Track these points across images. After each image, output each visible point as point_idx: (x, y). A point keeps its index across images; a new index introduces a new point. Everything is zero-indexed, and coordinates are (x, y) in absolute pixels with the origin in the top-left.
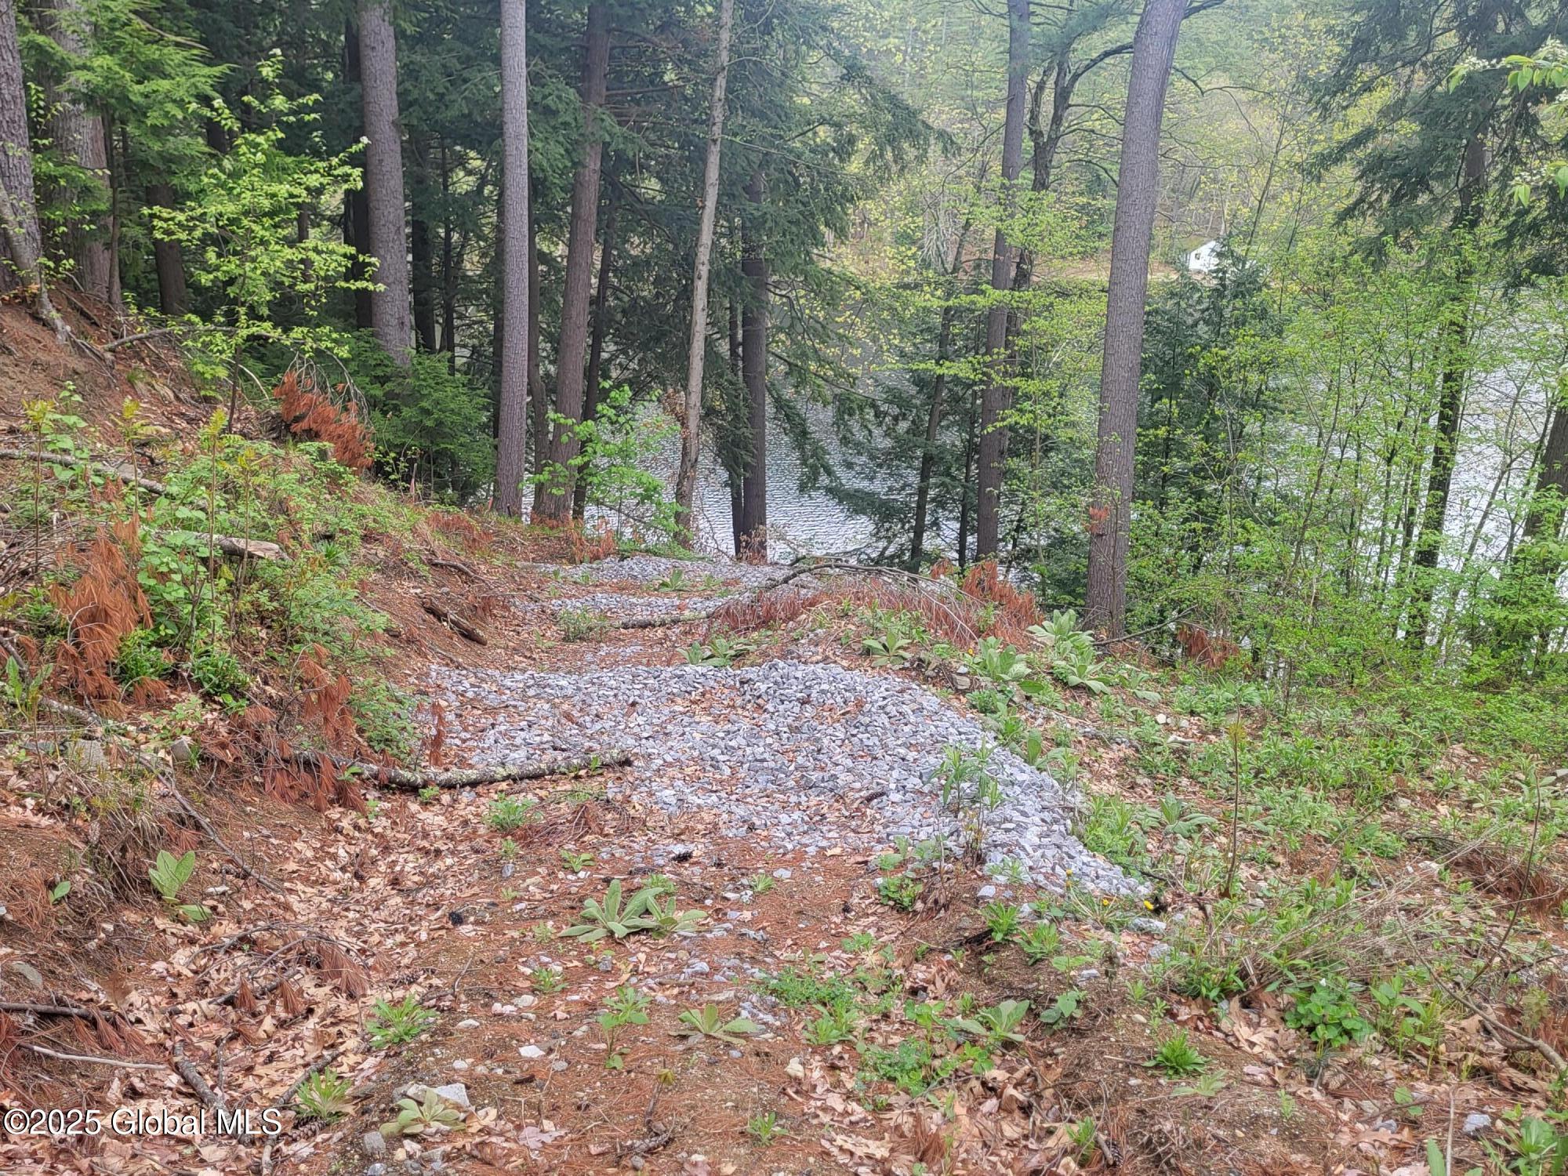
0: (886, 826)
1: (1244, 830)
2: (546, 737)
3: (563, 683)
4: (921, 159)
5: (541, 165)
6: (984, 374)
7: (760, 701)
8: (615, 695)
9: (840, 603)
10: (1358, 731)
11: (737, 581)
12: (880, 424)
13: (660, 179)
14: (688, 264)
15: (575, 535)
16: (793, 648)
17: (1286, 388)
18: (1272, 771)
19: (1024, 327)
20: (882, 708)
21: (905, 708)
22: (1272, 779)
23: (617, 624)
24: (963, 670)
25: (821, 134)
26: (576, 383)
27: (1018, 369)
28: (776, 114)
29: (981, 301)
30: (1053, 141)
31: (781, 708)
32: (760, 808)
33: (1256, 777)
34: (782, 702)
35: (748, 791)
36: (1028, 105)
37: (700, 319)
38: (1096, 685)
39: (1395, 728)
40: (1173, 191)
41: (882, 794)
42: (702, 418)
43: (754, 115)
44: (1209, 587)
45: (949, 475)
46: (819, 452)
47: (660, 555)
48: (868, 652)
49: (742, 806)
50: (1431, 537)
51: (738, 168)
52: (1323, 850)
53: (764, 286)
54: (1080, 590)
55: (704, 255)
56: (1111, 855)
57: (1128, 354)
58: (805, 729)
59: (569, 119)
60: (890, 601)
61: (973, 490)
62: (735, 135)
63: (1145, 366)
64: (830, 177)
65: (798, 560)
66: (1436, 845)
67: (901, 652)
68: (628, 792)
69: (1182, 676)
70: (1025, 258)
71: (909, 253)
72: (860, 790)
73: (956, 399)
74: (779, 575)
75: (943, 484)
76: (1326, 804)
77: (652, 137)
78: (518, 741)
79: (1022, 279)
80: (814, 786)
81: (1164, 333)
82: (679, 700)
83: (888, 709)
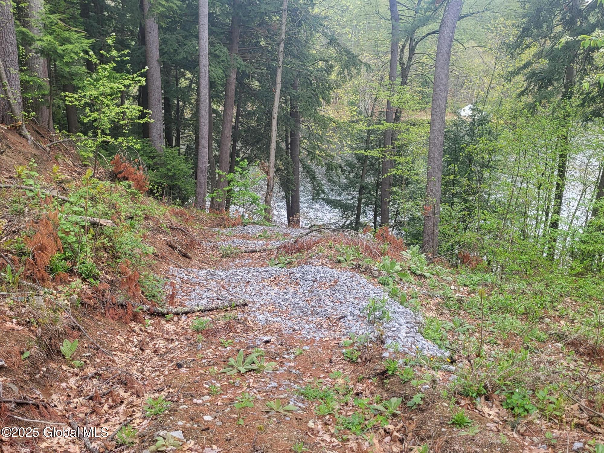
0: (346, 329)
1: (485, 331)
2: (215, 295)
3: (221, 274)
4: (358, 74)
5: (213, 76)
6: (383, 155)
7: (297, 281)
8: (241, 279)
9: (328, 243)
10: (529, 292)
11: (288, 234)
12: (343, 174)
13: (259, 81)
14: (270, 113)
15: (226, 217)
16: (310, 260)
17: (499, 160)
18: (496, 308)
19: (399, 137)
20: (345, 283)
21: (353, 284)
22: (496, 311)
23: (242, 251)
24: (376, 268)
25: (320, 64)
26: (227, 159)
27: (396, 153)
28: (303, 57)
29: (381, 127)
30: (409, 67)
31: (306, 283)
32: (297, 322)
33: (490, 310)
34: (306, 281)
35: (292, 316)
36: (399, 53)
37: (274, 134)
38: (427, 274)
39: (544, 291)
40: (455, 85)
41: (345, 317)
42: (275, 172)
43: (294, 57)
44: (470, 236)
45: (370, 193)
46: (320, 185)
47: (259, 225)
48: (339, 262)
49: (290, 321)
50: (555, 217)
51: (289, 77)
52: (516, 338)
53: (298, 121)
54: (421, 238)
55: (276, 110)
56: (434, 340)
57: (438, 148)
58: (315, 292)
59: (224, 59)
60: (347, 242)
61: (379, 199)
62: (288, 65)
63: (445, 152)
64: (324, 80)
65: (312, 226)
66: (560, 337)
67: (352, 262)
68: (246, 316)
69: (461, 271)
70: (398, 111)
71: (354, 109)
72: (336, 315)
73: (372, 165)
74: (305, 232)
75: (368, 197)
76: (517, 321)
77: (256, 65)
78: (204, 296)
79: (397, 119)
80: (318, 314)
81: (452, 139)
82: (266, 280)
83: (347, 284)
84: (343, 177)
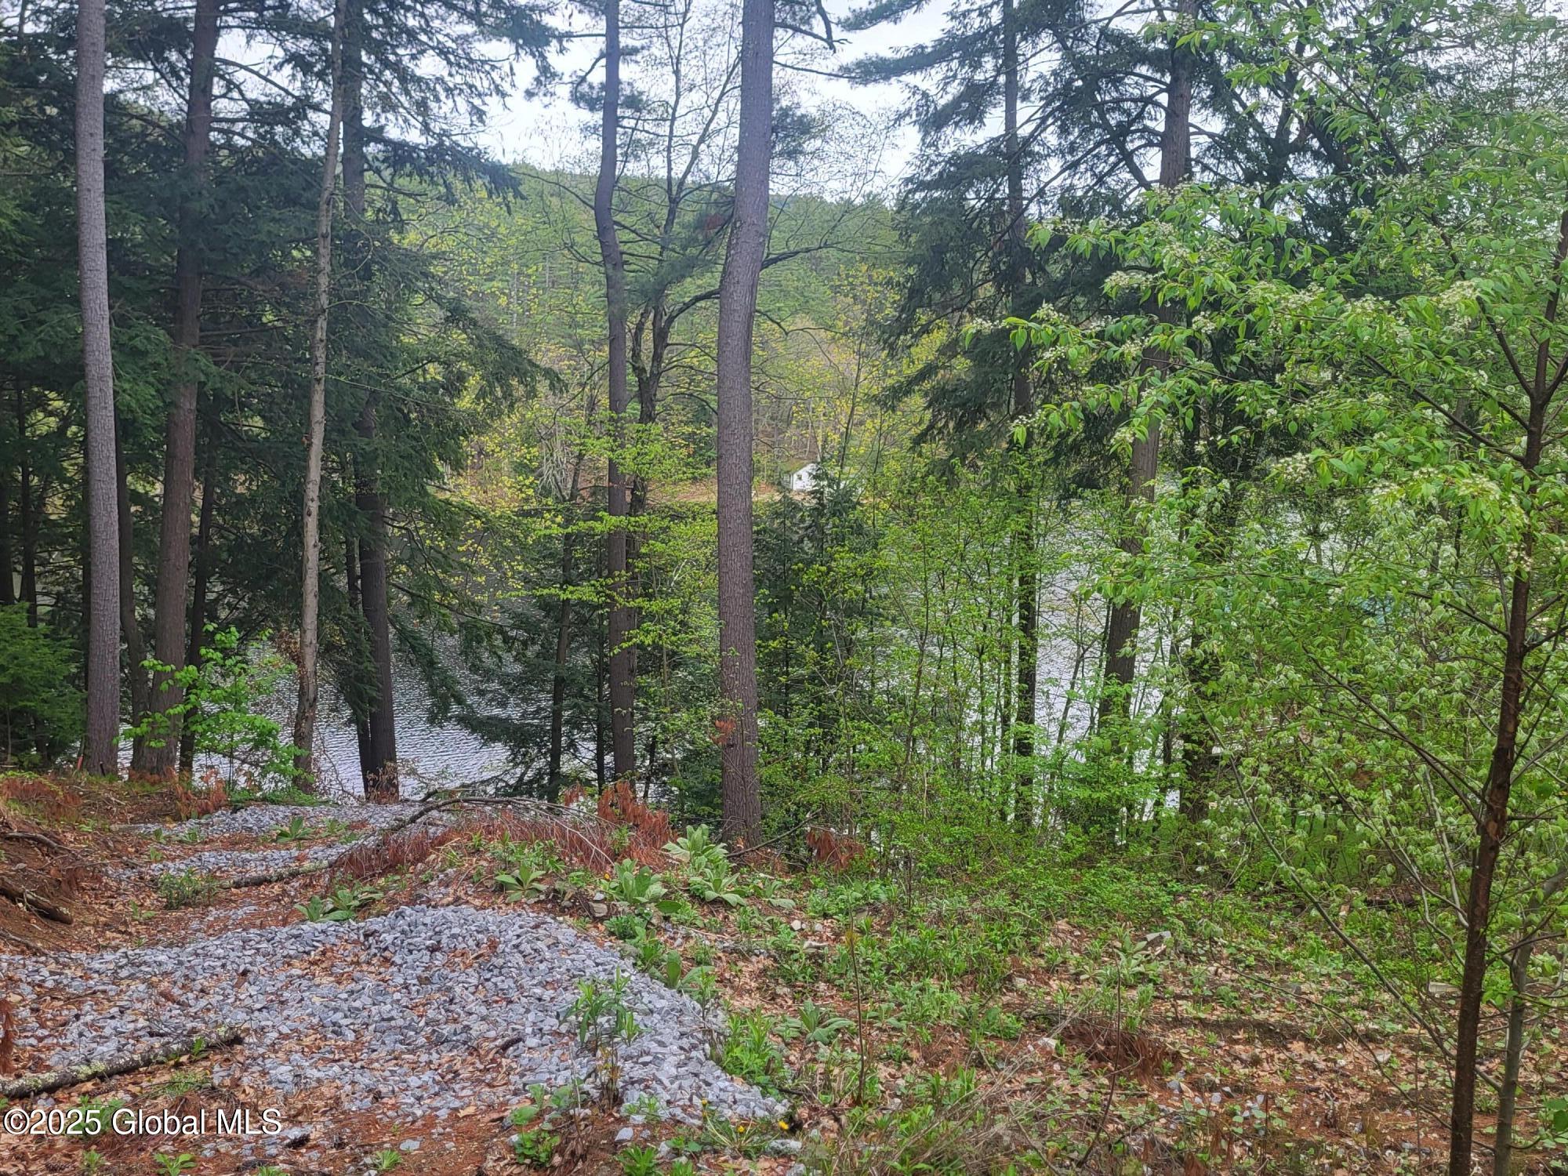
0: (522, 1076)
1: (880, 1029)
2: (142, 1023)
3: (162, 958)
4: (532, 394)
5: (129, 406)
6: (608, 596)
7: (387, 954)
8: (223, 966)
9: (470, 839)
10: (975, 917)
11: (363, 823)
12: (509, 650)
13: (263, 417)
14: (298, 499)
15: (180, 790)
16: (422, 891)
17: (886, 597)
18: (901, 966)
19: (643, 550)
20: (516, 946)
21: (539, 945)
22: (902, 973)
23: (227, 883)
24: (599, 896)
25: (432, 370)
26: (178, 628)
27: (640, 590)
28: (383, 354)
29: (599, 527)
30: (656, 376)
31: (409, 958)
32: (387, 1073)
33: (887, 973)
34: (411, 952)
35: (374, 1056)
36: (629, 344)
37: (312, 555)
38: (732, 898)
39: (1007, 910)
40: (772, 418)
41: (518, 1040)
42: (320, 655)
43: (358, 355)
44: (832, 787)
45: (582, 695)
46: (448, 682)
47: (278, 803)
48: (502, 888)
49: (367, 1073)
50: (1024, 728)
51: (347, 405)
52: (952, 1039)
53: (382, 520)
54: (718, 801)
55: (313, 491)
56: (749, 1077)
57: (740, 571)
58: (435, 979)
59: (159, 359)
60: (522, 831)
61: (606, 709)
62: (340, 374)
63: (758, 582)
64: (441, 413)
65: (429, 795)
66: (1046, 1021)
67: (535, 885)
68: (237, 1074)
69: (814, 879)
70: (639, 486)
71: (527, 482)
72: (495, 1039)
73: (585, 621)
74: (410, 812)
75: (576, 705)
76: (952, 993)
77: (253, 376)
78: (107, 1031)
79: (638, 504)
80: (447, 1041)
81: (773, 550)
82: (296, 962)
83: (522, 948)
84: (508, 658)
